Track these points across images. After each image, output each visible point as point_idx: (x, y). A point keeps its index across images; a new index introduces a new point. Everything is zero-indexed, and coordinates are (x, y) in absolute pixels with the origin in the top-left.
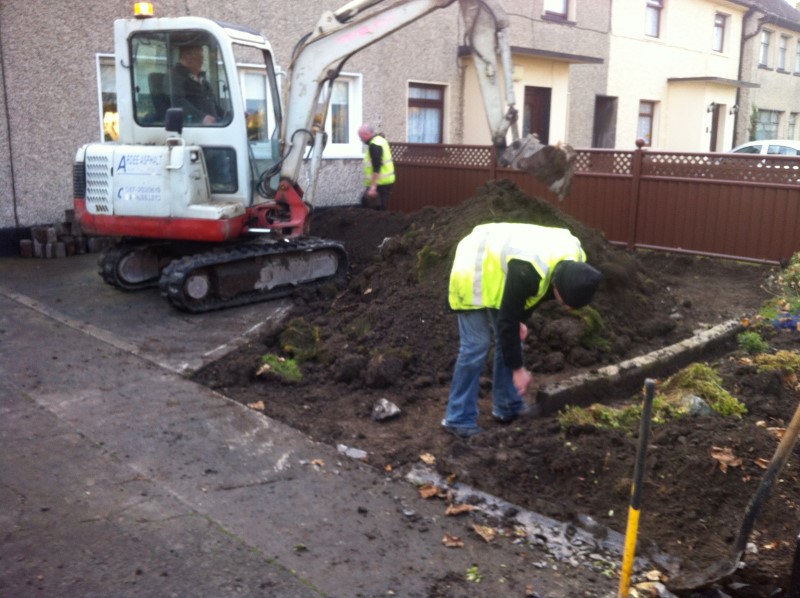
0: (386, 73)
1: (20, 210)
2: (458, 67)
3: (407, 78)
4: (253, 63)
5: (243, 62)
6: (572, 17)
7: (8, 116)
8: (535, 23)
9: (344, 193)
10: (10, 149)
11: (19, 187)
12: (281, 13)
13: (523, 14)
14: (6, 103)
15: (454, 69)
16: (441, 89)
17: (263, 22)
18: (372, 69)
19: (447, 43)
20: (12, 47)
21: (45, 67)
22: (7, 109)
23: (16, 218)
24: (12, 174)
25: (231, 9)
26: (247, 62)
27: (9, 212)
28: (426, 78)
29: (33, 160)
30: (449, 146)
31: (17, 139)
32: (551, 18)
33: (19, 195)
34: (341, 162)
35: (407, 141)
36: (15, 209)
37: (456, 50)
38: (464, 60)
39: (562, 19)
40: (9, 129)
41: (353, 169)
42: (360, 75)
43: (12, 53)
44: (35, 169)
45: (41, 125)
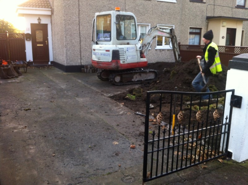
0: (183, 25)
1: (82, 61)
2: (206, 22)
3: (189, 26)
4: (143, 23)
5: (140, 23)
6: (246, 7)
7: (80, 38)
8: (233, 9)
9: (167, 59)
10: (80, 46)
11: (82, 55)
12: (151, 10)
13: (229, 6)
14: (80, 35)
15: (205, 23)
16: (200, 29)
17: (146, 12)
18: (178, 24)
19: (202, 15)
20: (82, 20)
21: (89, 25)
22: (80, 36)
23: (81, 63)
24: (81, 52)
25: (137, 9)
26: (141, 23)
27: (79, 61)
28: (195, 26)
29: (85, 49)
30: (202, 46)
31: (82, 43)
32: (239, 7)
33: (82, 57)
34: (167, 50)
35: (188, 44)
36: (81, 61)
37: (206, 17)
38: (208, 20)
39: (243, 7)
40: (80, 41)
41: (170, 52)
42: (174, 26)
43: (82, 22)
44: (86, 51)
45: (88, 40)
